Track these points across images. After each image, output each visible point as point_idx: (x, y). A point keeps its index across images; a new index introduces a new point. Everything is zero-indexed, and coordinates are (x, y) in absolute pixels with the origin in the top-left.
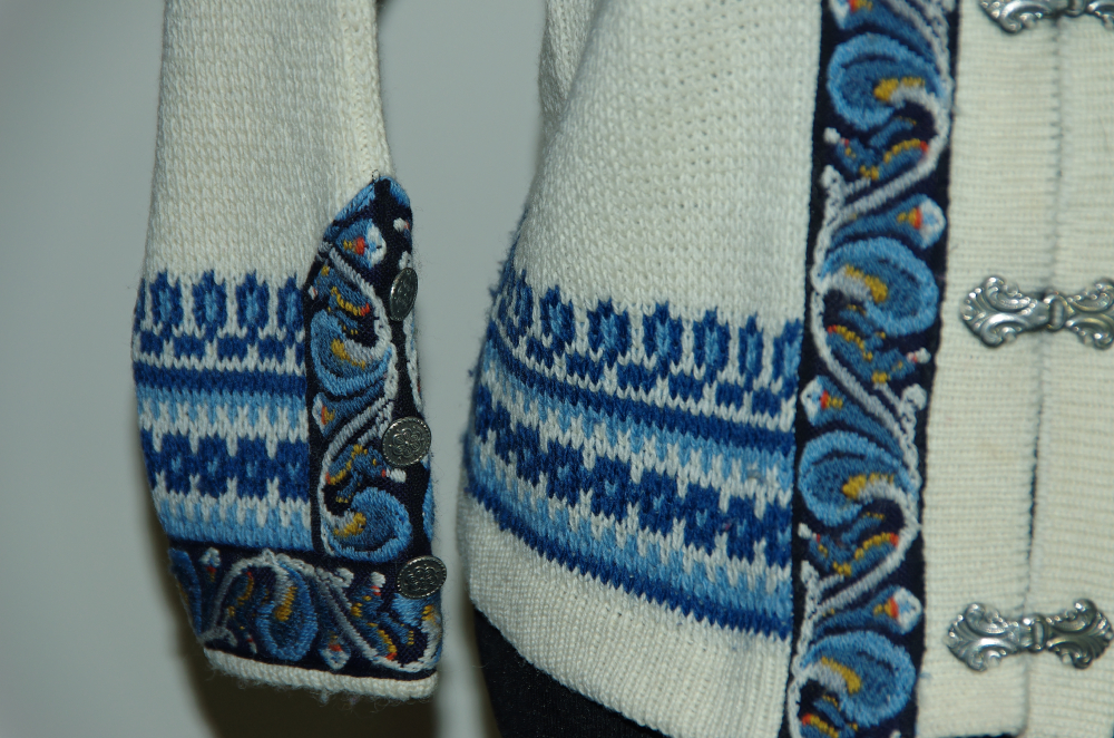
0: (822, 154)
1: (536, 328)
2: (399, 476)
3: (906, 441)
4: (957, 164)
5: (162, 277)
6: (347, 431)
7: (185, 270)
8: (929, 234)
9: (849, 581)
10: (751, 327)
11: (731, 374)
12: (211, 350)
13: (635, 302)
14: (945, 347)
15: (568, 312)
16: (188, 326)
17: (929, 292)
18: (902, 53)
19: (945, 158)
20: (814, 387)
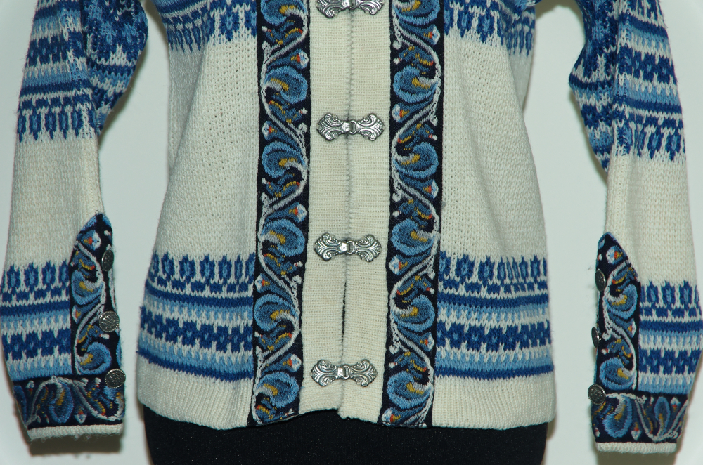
0: (261, 188)
1: (160, 273)
2: (106, 337)
3: (294, 297)
4: (311, 191)
5: (12, 268)
6: (86, 319)
7: (21, 265)
8: (301, 217)
9: (274, 352)
10: (239, 260)
11: (232, 280)
12: (32, 296)
13: (196, 256)
14: (308, 261)
15: (171, 262)
16: (23, 288)
17: (302, 240)
18: (288, 149)
19: (307, 188)
20: (260, 278)
